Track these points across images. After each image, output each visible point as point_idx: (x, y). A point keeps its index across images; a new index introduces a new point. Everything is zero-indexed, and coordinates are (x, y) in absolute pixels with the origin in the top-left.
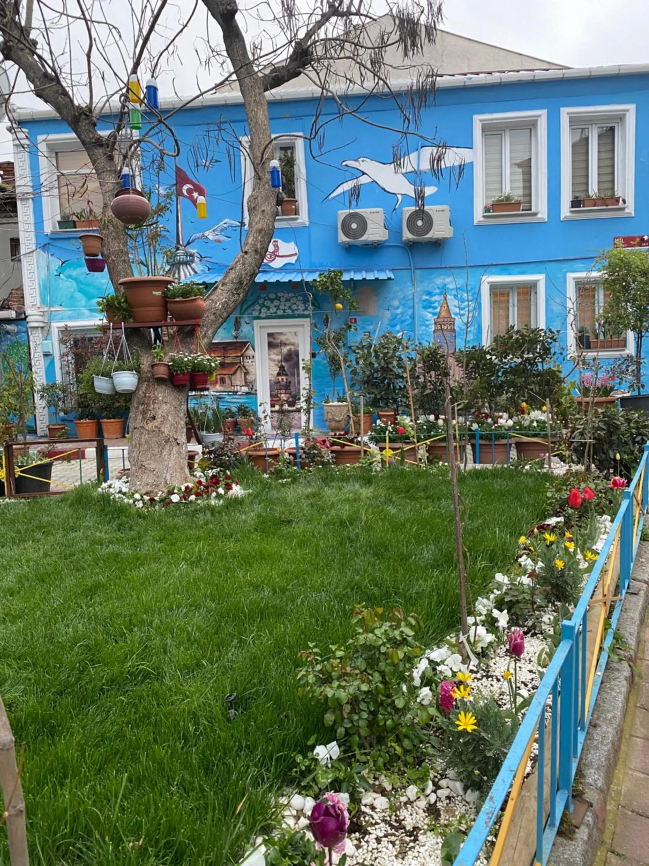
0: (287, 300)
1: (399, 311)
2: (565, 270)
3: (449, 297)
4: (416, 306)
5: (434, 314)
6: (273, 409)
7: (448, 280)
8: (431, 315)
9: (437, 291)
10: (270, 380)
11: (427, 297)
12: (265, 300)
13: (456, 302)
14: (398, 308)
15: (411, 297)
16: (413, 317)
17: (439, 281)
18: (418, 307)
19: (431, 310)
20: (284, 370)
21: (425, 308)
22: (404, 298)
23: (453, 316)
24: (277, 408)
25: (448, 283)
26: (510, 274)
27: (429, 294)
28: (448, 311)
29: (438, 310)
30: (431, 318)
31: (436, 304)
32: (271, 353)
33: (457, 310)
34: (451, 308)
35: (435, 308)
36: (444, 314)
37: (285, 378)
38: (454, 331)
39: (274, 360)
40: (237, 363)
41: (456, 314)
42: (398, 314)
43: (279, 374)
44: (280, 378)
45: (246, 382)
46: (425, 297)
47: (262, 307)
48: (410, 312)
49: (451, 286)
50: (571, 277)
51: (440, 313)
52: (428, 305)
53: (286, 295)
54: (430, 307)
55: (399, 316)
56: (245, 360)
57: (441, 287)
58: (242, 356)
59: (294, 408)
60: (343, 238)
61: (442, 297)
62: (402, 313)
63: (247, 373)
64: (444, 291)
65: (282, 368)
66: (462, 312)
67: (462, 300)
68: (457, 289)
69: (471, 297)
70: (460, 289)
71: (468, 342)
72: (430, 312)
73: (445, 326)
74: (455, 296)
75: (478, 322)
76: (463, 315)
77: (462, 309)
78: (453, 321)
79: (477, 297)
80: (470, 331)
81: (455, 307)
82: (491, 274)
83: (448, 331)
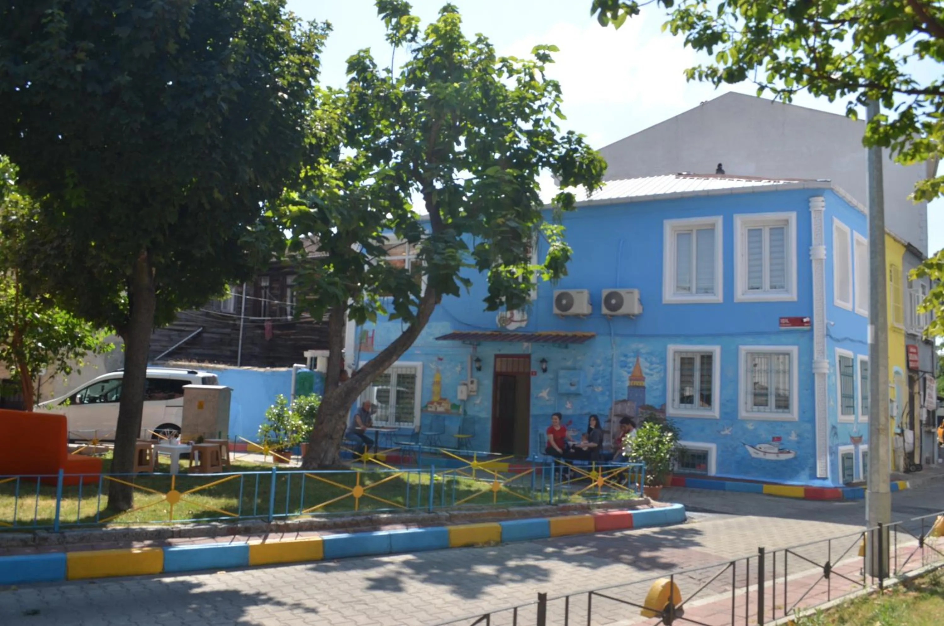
1: (601, 368)
2: (737, 343)
3: (641, 360)
4: (614, 365)
5: (629, 373)
7: (641, 346)
8: (626, 373)
9: (632, 354)
13: (648, 365)
14: (600, 366)
15: (611, 358)
16: (611, 373)
17: (634, 346)
18: (616, 366)
19: (626, 369)
21: (622, 367)
22: (605, 358)
25: (641, 348)
26: (691, 344)
27: (626, 356)
28: (640, 370)
29: (632, 370)
30: (626, 375)
31: (631, 365)
33: (647, 371)
34: (643, 368)
35: (630, 368)
36: (636, 373)
38: (644, 387)
41: (647, 374)
46: (623, 358)
48: (609, 370)
49: (643, 351)
50: (744, 349)
51: (633, 372)
52: (624, 365)
54: (626, 366)
57: (635, 351)
60: (556, 311)
61: (635, 360)
62: (603, 370)
64: (637, 354)
66: (651, 372)
67: (652, 363)
68: (648, 353)
69: (658, 361)
70: (650, 354)
71: (655, 397)
72: (626, 371)
73: (637, 383)
74: (646, 359)
75: (664, 381)
76: (652, 375)
77: (651, 370)
78: (643, 379)
79: (663, 361)
80: (657, 389)
81: (646, 368)
82: (675, 343)
83: (638, 387)
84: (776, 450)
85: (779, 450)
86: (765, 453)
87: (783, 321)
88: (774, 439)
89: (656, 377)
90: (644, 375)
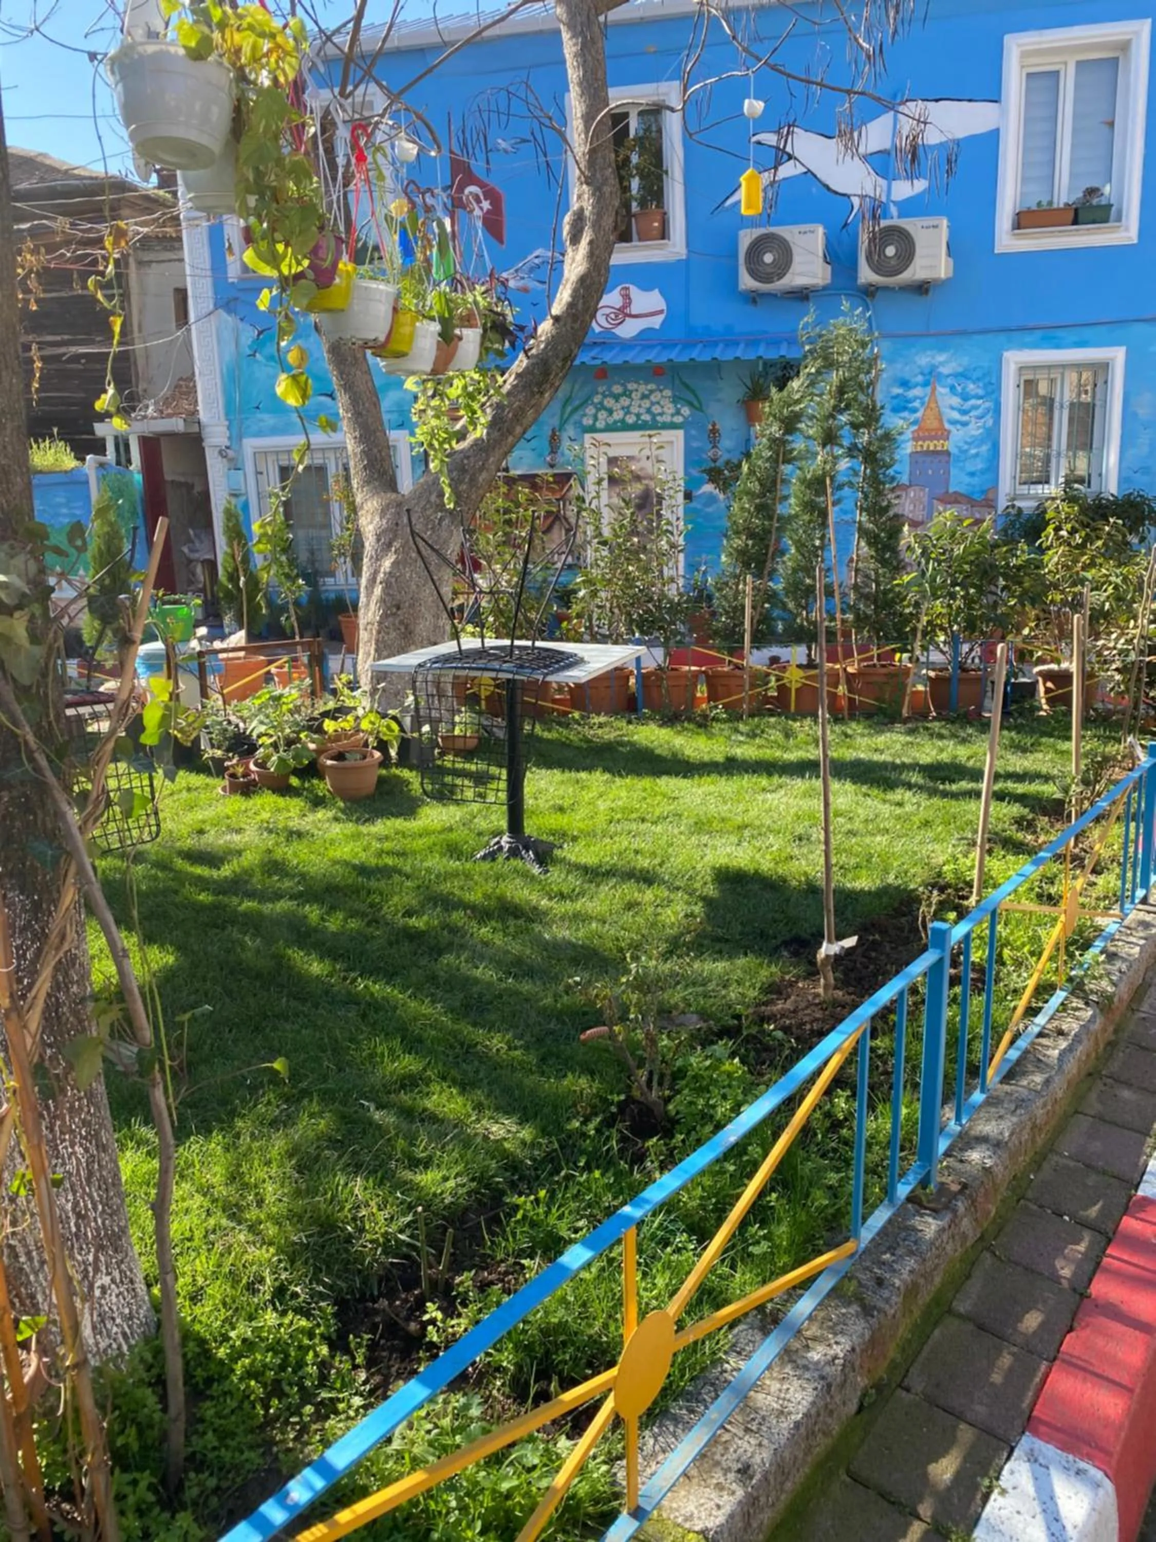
0: (644, 397)
3: (941, 390)
5: (911, 422)
7: (941, 358)
9: (920, 378)
11: (900, 391)
12: (605, 397)
13: (956, 401)
17: (924, 360)
19: (906, 414)
21: (895, 410)
25: (941, 364)
27: (905, 384)
28: (939, 416)
29: (919, 415)
31: (917, 404)
33: (956, 415)
34: (945, 409)
35: (915, 411)
36: (930, 422)
38: (947, 453)
40: (553, 513)
41: (954, 422)
45: (568, 546)
46: (896, 391)
47: (598, 410)
49: (945, 370)
51: (923, 421)
52: (902, 405)
53: (642, 388)
54: (905, 409)
56: (568, 507)
57: (926, 371)
58: (561, 499)
60: (747, 282)
61: (927, 391)
63: (570, 530)
64: (932, 378)
66: (965, 418)
67: (965, 397)
68: (956, 375)
69: (981, 392)
70: (963, 376)
71: (972, 474)
73: (931, 445)
74: (952, 388)
75: (992, 437)
76: (964, 424)
77: (964, 412)
78: (946, 436)
79: (993, 390)
80: (977, 455)
81: (952, 408)
82: (1023, 346)
83: (935, 453)
89: (975, 430)
90: (947, 426)
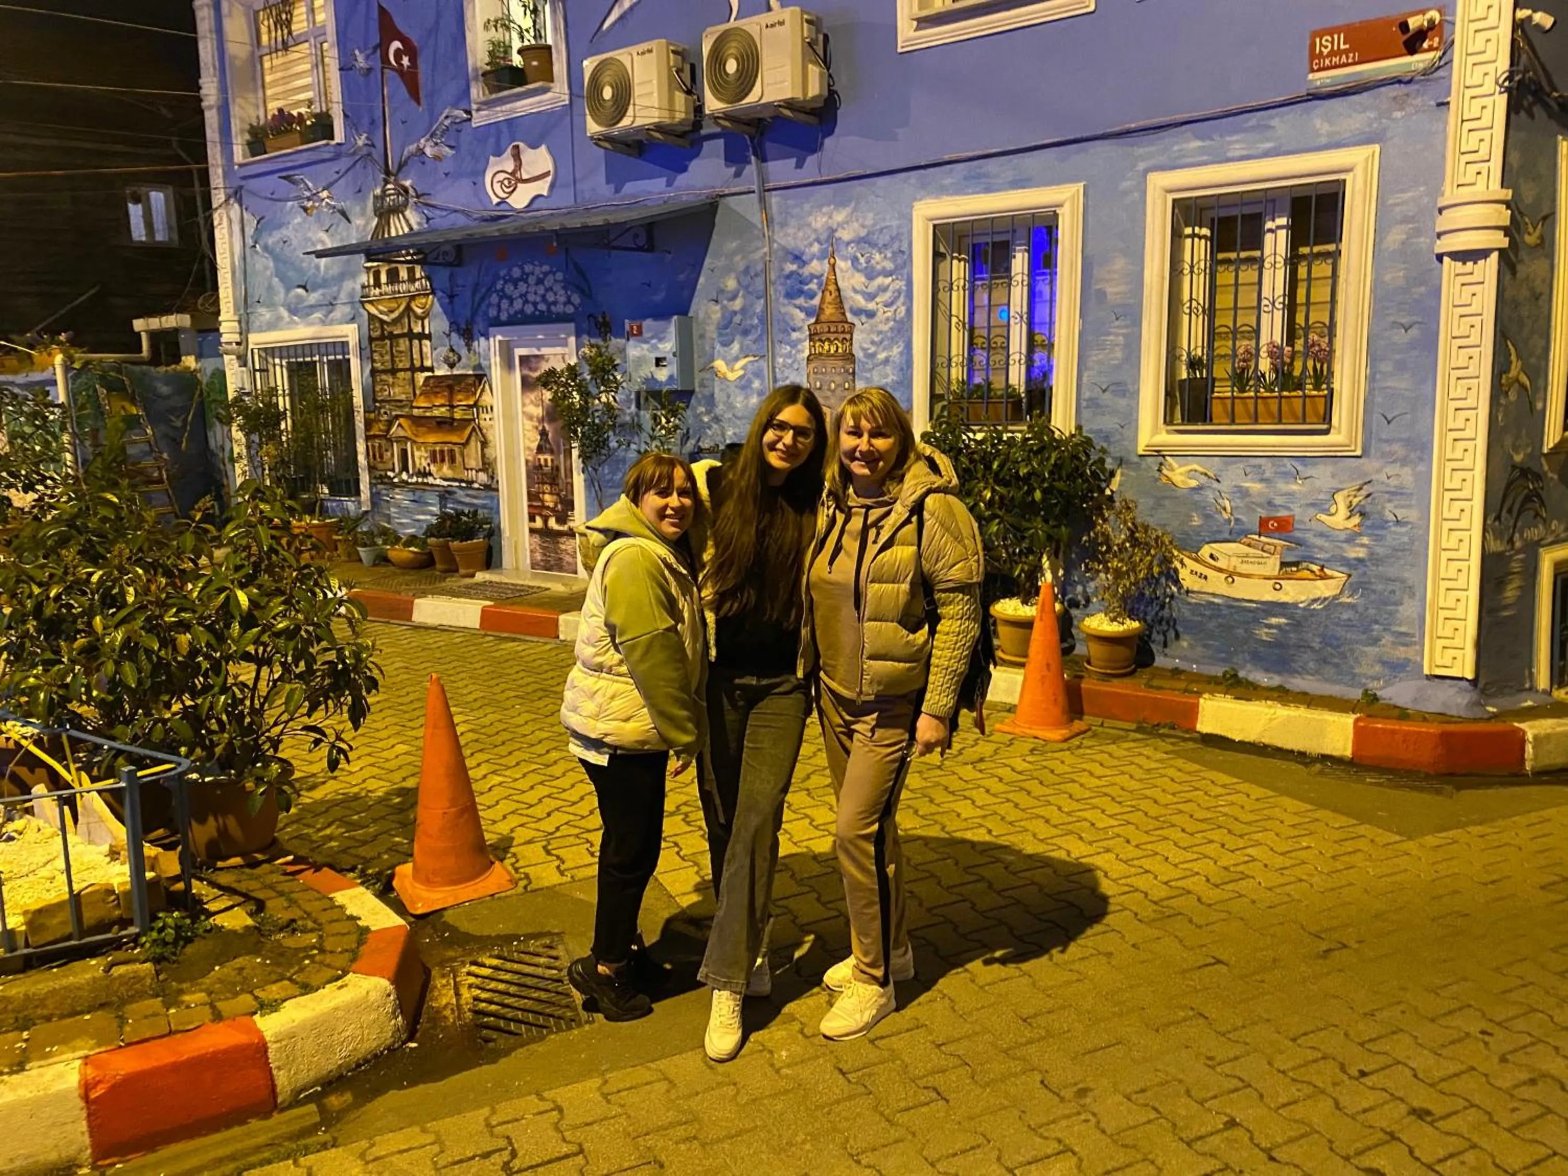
0: (540, 282)
1: (738, 304)
2: (1141, 166)
3: (841, 264)
4: (771, 291)
5: (809, 313)
6: (533, 525)
7: (840, 216)
8: (802, 315)
9: (816, 248)
10: (527, 462)
11: (794, 267)
12: (506, 282)
13: (859, 280)
14: (733, 298)
15: (760, 267)
16: (765, 320)
17: (819, 222)
18: (776, 292)
19: (801, 301)
20: (547, 441)
21: (789, 295)
22: (747, 270)
23: (849, 317)
24: (539, 523)
25: (841, 225)
26: (987, 190)
27: (798, 258)
28: (839, 301)
29: (816, 301)
30: (802, 322)
31: (813, 286)
32: (527, 401)
33: (860, 300)
34: (847, 293)
35: (812, 296)
36: (829, 311)
37: (549, 457)
38: (849, 357)
39: (531, 418)
40: (469, 421)
41: (858, 312)
42: (735, 313)
43: (540, 449)
44: (542, 457)
45: (484, 463)
47: (501, 298)
48: (759, 307)
49: (845, 235)
50: (1160, 185)
51: (821, 309)
52: (795, 288)
53: (537, 270)
54: (801, 292)
55: (737, 319)
56: (483, 416)
57: (823, 237)
58: (475, 404)
59: (565, 528)
60: (593, 127)
61: (826, 265)
62: (743, 310)
63: (485, 444)
64: (830, 247)
65: (543, 434)
66: (871, 306)
67: (871, 275)
68: (858, 241)
69: (889, 265)
70: (867, 242)
72: (800, 308)
73: (832, 348)
74: (855, 260)
75: (903, 334)
76: (871, 315)
77: (871, 297)
78: (849, 333)
79: (903, 262)
80: (887, 361)
81: (857, 290)
82: (937, 191)
84: (1272, 565)
85: (1283, 564)
86: (1231, 575)
87: (1325, 45)
88: (1264, 527)
89: (883, 322)
